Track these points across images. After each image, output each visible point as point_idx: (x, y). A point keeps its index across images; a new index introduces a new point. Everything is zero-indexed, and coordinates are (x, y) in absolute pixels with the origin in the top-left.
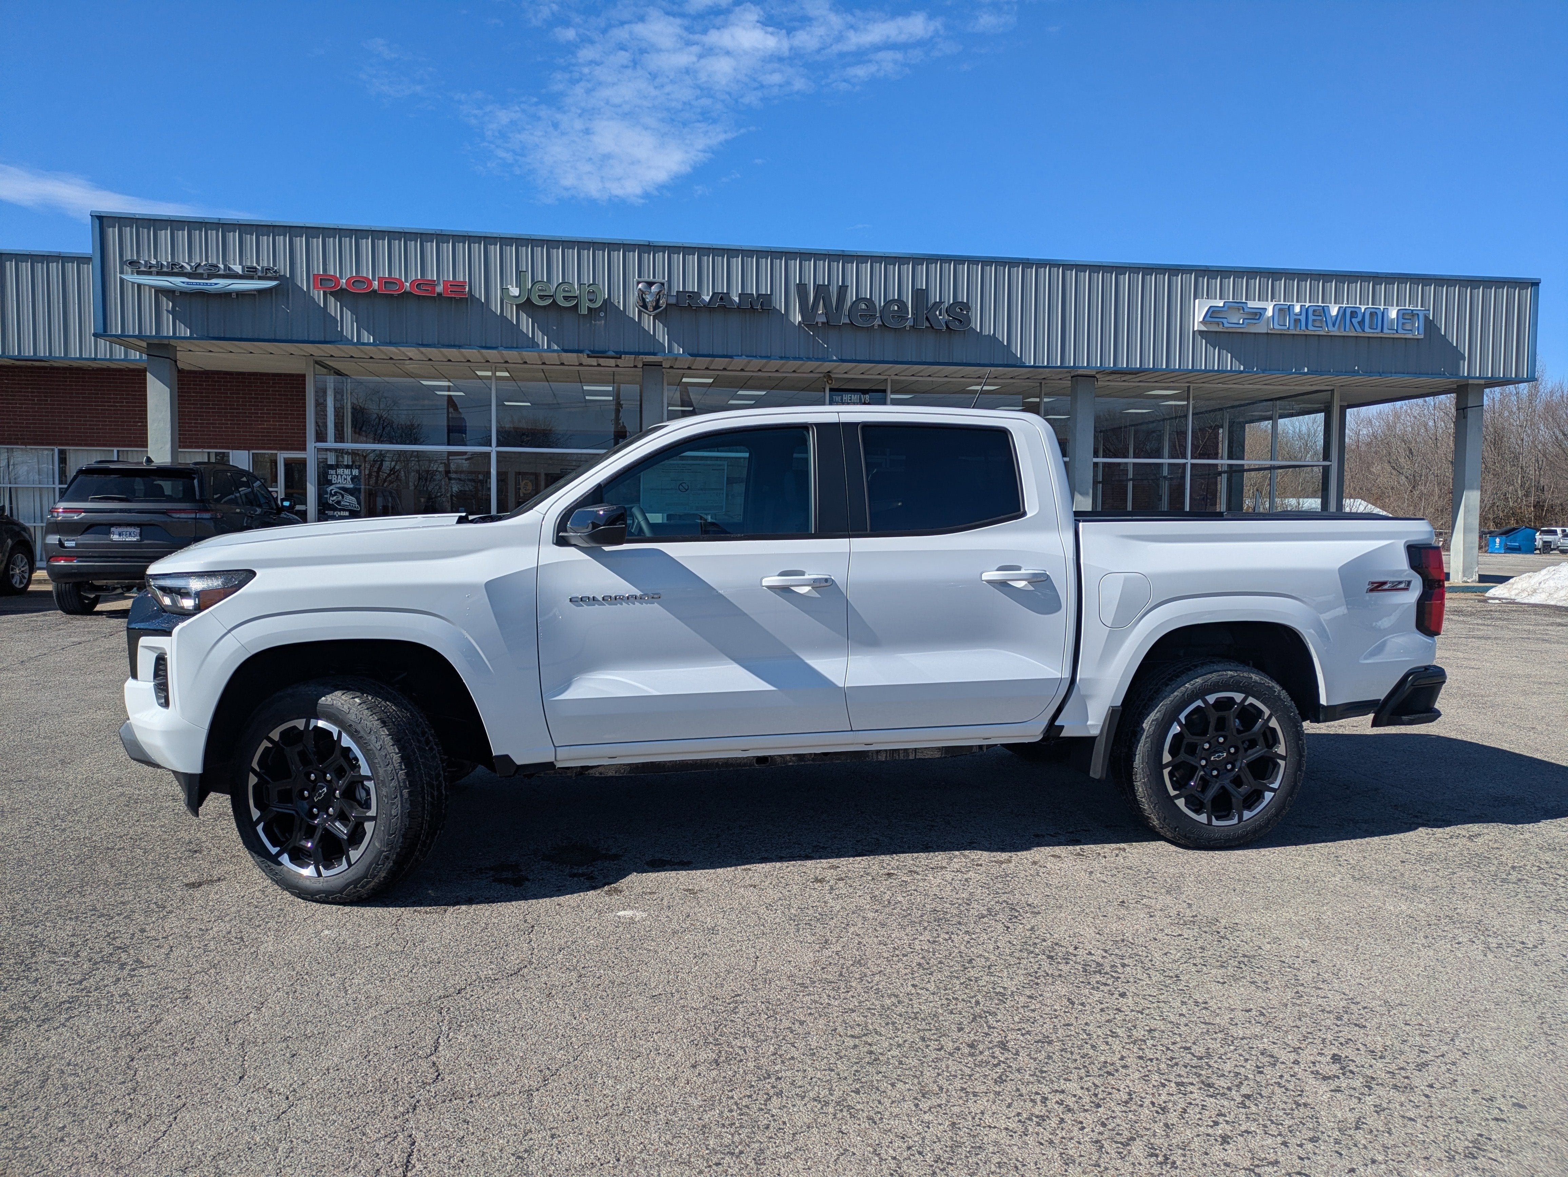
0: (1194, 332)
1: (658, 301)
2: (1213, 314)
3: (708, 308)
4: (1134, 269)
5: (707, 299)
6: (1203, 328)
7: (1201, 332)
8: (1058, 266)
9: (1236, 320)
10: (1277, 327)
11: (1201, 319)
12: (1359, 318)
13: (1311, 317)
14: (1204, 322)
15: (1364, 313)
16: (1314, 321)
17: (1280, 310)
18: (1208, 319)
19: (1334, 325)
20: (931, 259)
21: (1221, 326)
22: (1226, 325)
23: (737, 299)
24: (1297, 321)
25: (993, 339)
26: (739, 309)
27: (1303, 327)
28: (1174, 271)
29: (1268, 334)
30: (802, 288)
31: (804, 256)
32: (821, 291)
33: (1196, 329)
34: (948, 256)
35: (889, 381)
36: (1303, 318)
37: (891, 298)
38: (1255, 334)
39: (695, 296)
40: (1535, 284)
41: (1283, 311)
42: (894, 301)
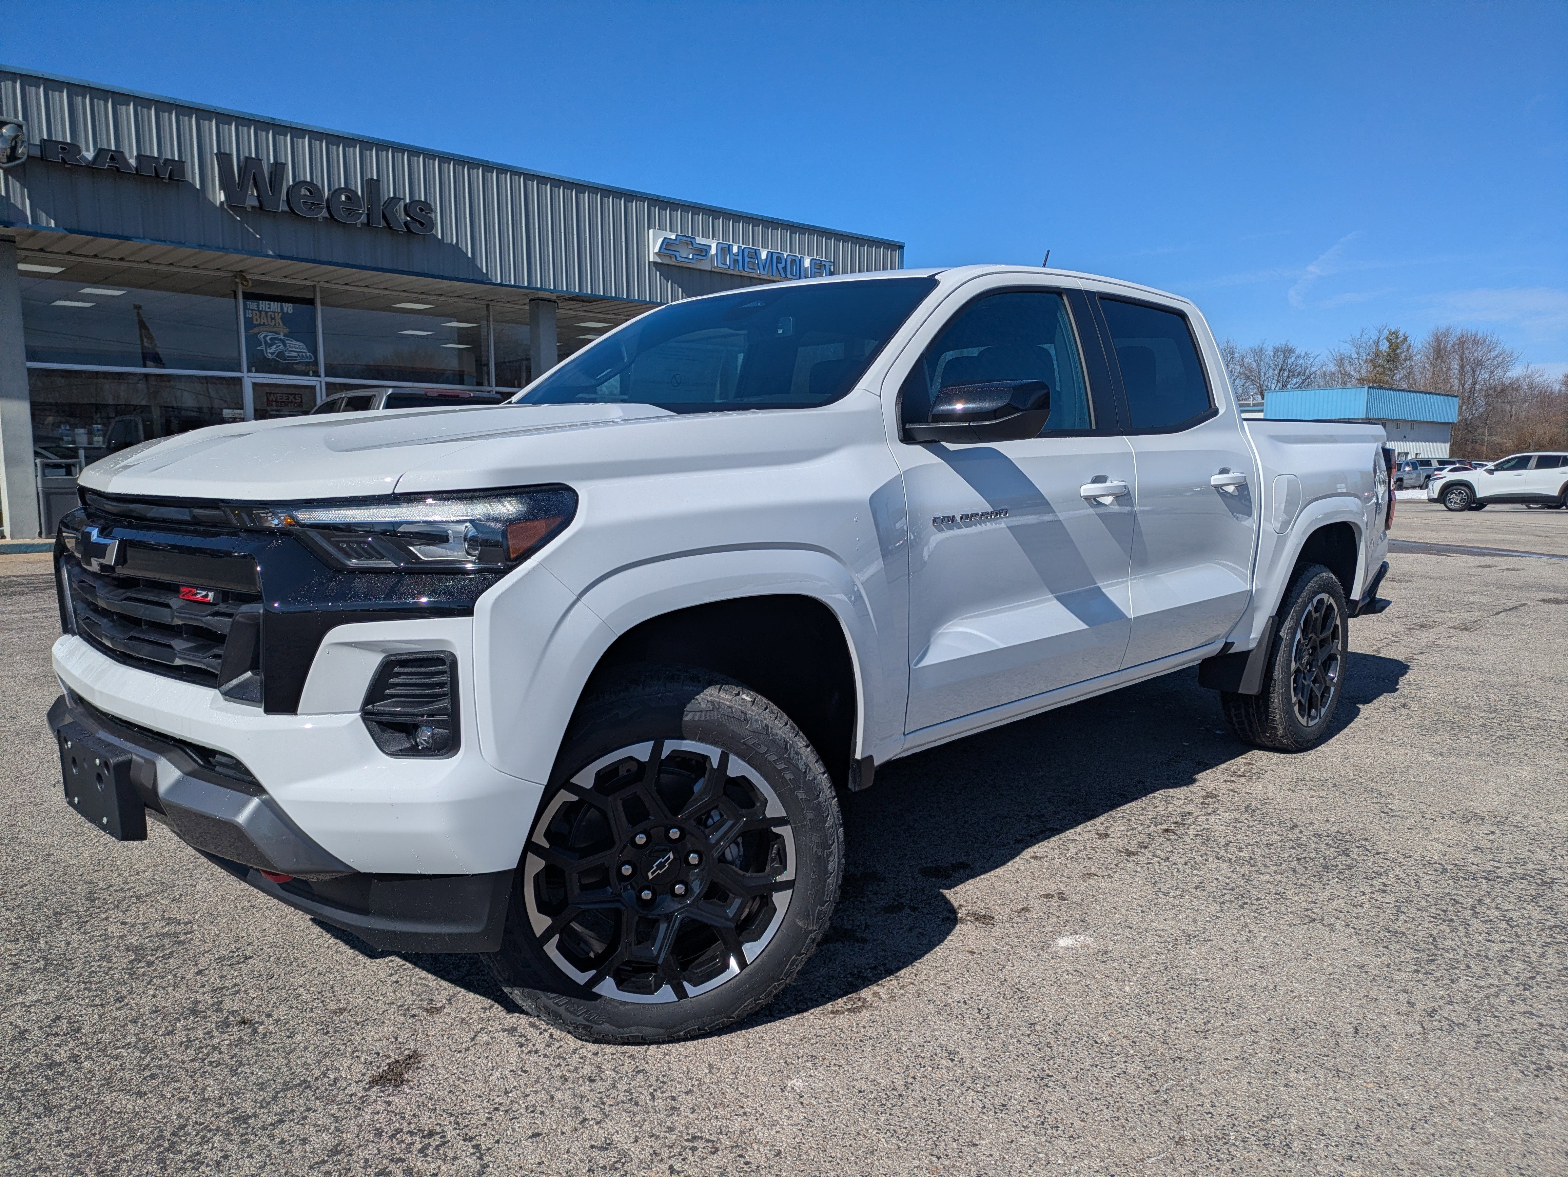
0: (649, 262)
1: (14, 149)
2: (667, 244)
3: (91, 169)
4: (594, 189)
5: (90, 155)
6: (658, 260)
7: (655, 263)
8: (520, 174)
9: (686, 255)
10: (720, 265)
11: (657, 250)
12: (783, 265)
13: (747, 259)
14: (658, 254)
15: (786, 259)
16: (749, 262)
17: (722, 249)
18: (663, 251)
19: (764, 269)
20: (382, 146)
21: (674, 259)
22: (679, 259)
23: (133, 162)
24: (736, 261)
25: (456, 249)
26: (138, 174)
27: (741, 269)
28: (630, 196)
29: (711, 271)
30: (224, 158)
31: (224, 118)
32: (250, 165)
33: (651, 260)
34: (400, 144)
35: (318, 289)
36: (740, 258)
37: (337, 187)
38: (700, 270)
39: (72, 148)
40: (901, 247)
41: (725, 250)
42: (340, 191)
